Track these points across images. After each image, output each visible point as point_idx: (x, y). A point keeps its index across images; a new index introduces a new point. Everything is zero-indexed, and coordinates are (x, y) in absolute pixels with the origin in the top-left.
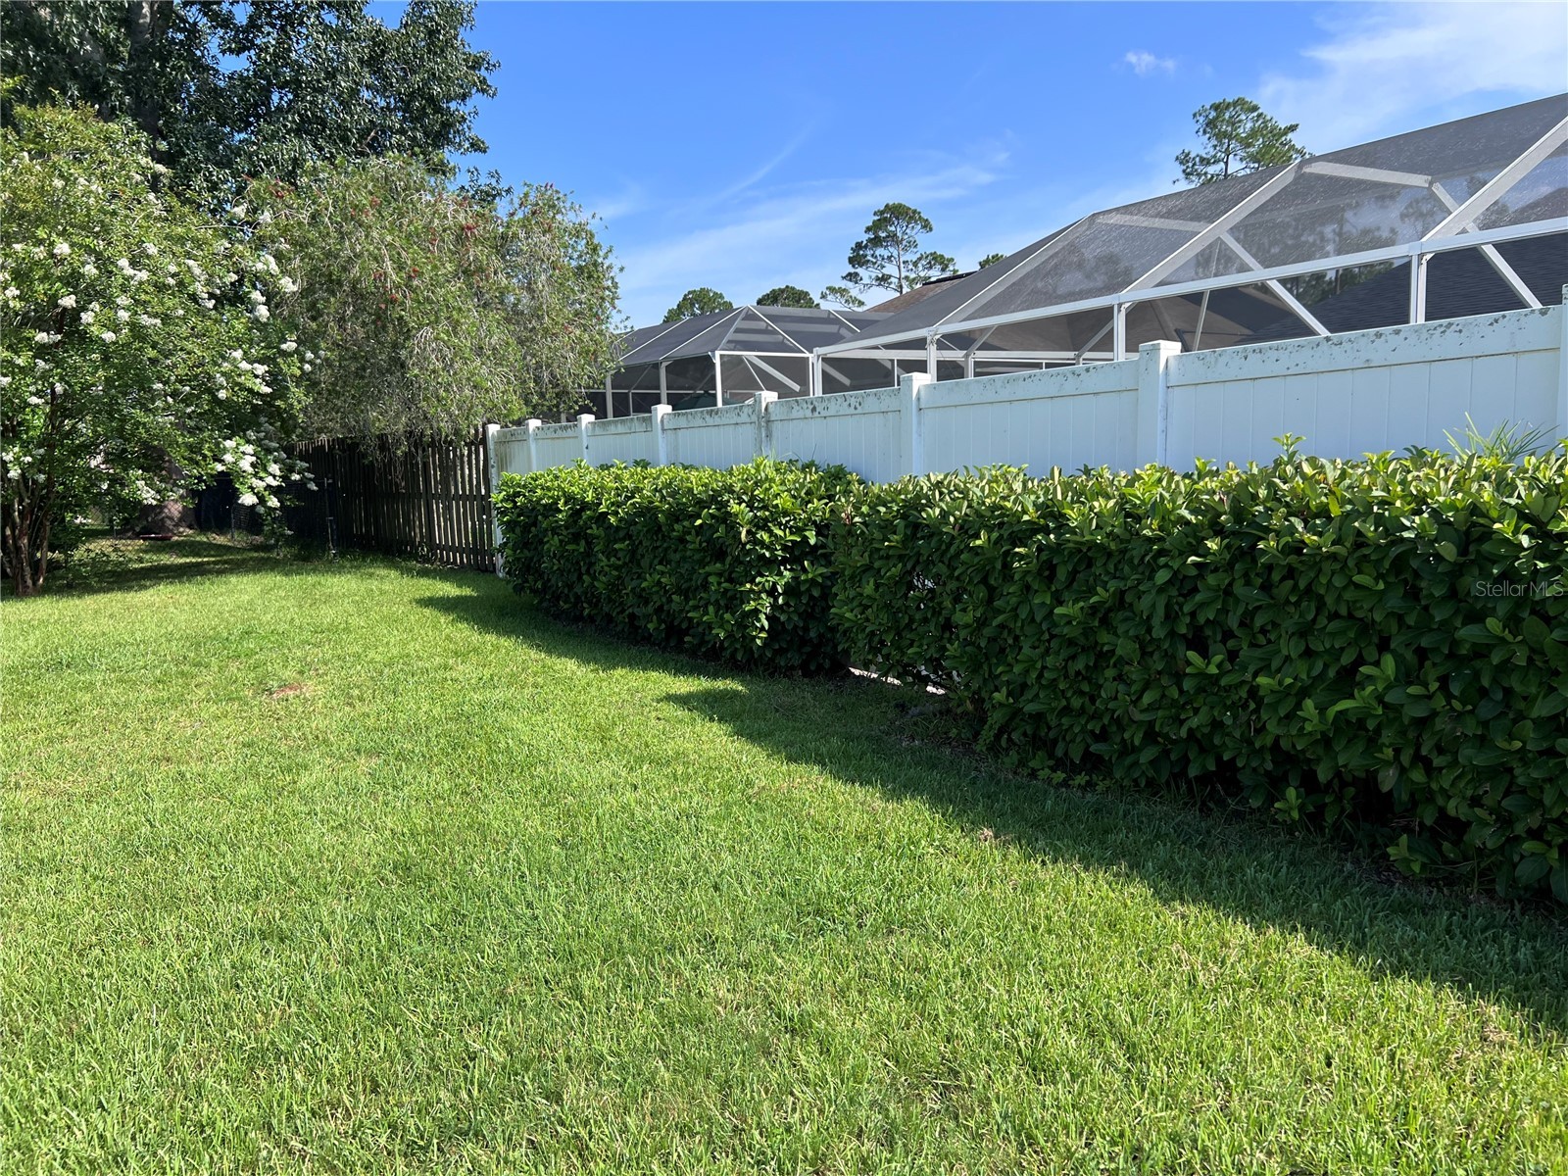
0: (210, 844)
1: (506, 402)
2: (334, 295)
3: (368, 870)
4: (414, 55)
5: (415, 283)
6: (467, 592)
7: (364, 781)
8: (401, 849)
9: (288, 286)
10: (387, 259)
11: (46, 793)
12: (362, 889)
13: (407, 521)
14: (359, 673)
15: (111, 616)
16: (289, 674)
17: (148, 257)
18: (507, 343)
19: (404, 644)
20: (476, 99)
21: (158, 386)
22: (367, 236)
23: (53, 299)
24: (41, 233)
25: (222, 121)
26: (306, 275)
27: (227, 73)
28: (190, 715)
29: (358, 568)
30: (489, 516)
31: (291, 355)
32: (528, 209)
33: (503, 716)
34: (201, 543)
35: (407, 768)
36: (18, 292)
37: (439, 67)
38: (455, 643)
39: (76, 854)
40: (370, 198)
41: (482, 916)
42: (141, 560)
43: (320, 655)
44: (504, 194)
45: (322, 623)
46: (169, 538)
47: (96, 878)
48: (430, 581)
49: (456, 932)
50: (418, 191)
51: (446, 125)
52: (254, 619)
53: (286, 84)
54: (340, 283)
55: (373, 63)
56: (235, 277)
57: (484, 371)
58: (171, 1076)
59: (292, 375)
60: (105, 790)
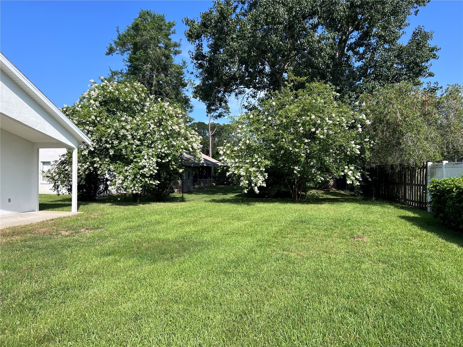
0: (336, 279)
1: (435, 155)
2: (381, 124)
3: (382, 300)
4: (412, 52)
5: (407, 119)
6: (416, 215)
7: (381, 271)
8: (392, 296)
9: (368, 122)
10: (398, 113)
11: (298, 255)
12: (379, 305)
13: (398, 191)
14: (380, 237)
15: (315, 210)
16: (360, 233)
17: (333, 117)
18: (437, 136)
19: (395, 230)
20: (432, 61)
21: (331, 151)
22: (392, 107)
23: (310, 130)
24: (309, 114)
25: (354, 79)
26: (373, 119)
27: (356, 66)
28: (333, 241)
29: (381, 204)
30: (426, 191)
31: (367, 142)
32: (448, 93)
33: (429, 259)
34: (337, 193)
35: (395, 270)
36: (303, 129)
37: (419, 53)
38: (412, 232)
39: (304, 273)
40: (394, 95)
41: (420, 327)
42: (322, 196)
43: (369, 229)
44: (439, 89)
45: (370, 220)
46: (329, 191)
47: (308, 281)
48: (404, 211)
49: (410, 329)
50: (410, 91)
51: (420, 71)
52: (351, 216)
53: (372, 67)
54: (383, 121)
55: (398, 56)
56: (354, 121)
57: (428, 145)
58: (324, 343)
59: (367, 148)
60: (311, 257)
